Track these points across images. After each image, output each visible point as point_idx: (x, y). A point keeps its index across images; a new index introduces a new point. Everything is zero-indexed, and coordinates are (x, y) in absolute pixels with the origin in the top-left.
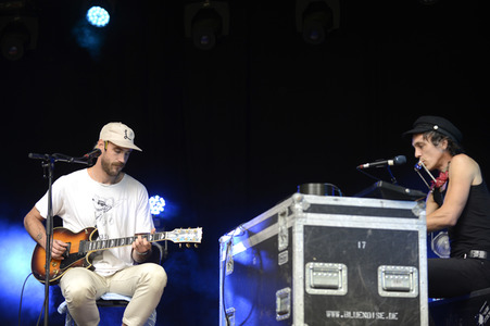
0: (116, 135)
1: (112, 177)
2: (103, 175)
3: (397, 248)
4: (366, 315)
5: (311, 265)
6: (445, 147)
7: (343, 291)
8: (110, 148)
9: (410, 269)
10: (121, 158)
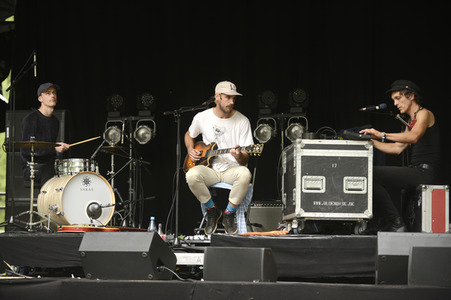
0: (225, 89)
1: (227, 114)
2: (221, 113)
3: (355, 167)
4: (336, 204)
5: (305, 177)
6: (413, 98)
7: (323, 191)
8: (223, 97)
9: (362, 178)
10: (231, 102)
